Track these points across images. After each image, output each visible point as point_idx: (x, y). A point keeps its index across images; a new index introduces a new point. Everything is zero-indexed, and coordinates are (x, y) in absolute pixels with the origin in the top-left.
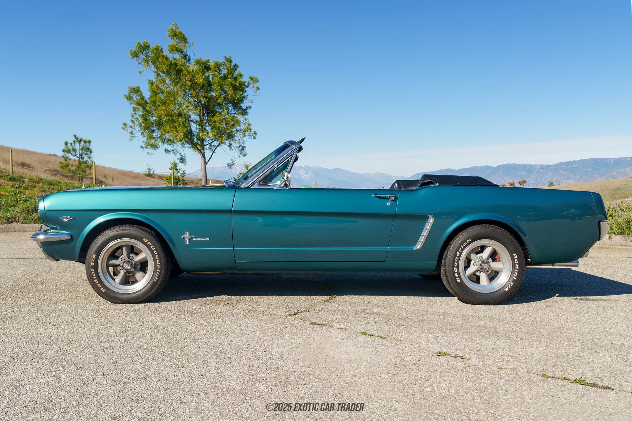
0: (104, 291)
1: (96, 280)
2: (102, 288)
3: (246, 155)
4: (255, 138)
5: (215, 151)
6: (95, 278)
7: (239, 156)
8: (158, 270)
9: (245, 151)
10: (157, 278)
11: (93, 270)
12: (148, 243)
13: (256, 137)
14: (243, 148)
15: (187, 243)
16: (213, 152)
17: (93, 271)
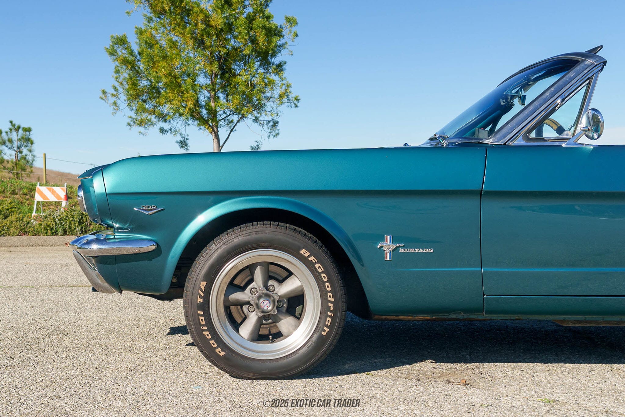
0: (223, 353)
1: (208, 333)
2: (219, 349)
3: (278, 134)
4: (296, 106)
5: (235, 129)
6: (205, 328)
7: (269, 136)
8: (330, 314)
9: (278, 128)
10: (327, 330)
11: (202, 313)
12: (310, 259)
13: (298, 104)
14: (275, 124)
15: (388, 259)
16: (232, 131)
17: (201, 315)
